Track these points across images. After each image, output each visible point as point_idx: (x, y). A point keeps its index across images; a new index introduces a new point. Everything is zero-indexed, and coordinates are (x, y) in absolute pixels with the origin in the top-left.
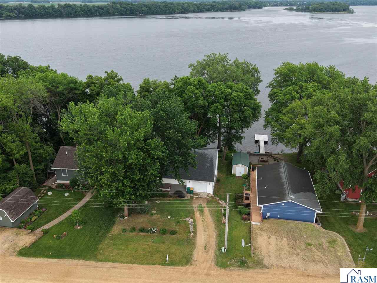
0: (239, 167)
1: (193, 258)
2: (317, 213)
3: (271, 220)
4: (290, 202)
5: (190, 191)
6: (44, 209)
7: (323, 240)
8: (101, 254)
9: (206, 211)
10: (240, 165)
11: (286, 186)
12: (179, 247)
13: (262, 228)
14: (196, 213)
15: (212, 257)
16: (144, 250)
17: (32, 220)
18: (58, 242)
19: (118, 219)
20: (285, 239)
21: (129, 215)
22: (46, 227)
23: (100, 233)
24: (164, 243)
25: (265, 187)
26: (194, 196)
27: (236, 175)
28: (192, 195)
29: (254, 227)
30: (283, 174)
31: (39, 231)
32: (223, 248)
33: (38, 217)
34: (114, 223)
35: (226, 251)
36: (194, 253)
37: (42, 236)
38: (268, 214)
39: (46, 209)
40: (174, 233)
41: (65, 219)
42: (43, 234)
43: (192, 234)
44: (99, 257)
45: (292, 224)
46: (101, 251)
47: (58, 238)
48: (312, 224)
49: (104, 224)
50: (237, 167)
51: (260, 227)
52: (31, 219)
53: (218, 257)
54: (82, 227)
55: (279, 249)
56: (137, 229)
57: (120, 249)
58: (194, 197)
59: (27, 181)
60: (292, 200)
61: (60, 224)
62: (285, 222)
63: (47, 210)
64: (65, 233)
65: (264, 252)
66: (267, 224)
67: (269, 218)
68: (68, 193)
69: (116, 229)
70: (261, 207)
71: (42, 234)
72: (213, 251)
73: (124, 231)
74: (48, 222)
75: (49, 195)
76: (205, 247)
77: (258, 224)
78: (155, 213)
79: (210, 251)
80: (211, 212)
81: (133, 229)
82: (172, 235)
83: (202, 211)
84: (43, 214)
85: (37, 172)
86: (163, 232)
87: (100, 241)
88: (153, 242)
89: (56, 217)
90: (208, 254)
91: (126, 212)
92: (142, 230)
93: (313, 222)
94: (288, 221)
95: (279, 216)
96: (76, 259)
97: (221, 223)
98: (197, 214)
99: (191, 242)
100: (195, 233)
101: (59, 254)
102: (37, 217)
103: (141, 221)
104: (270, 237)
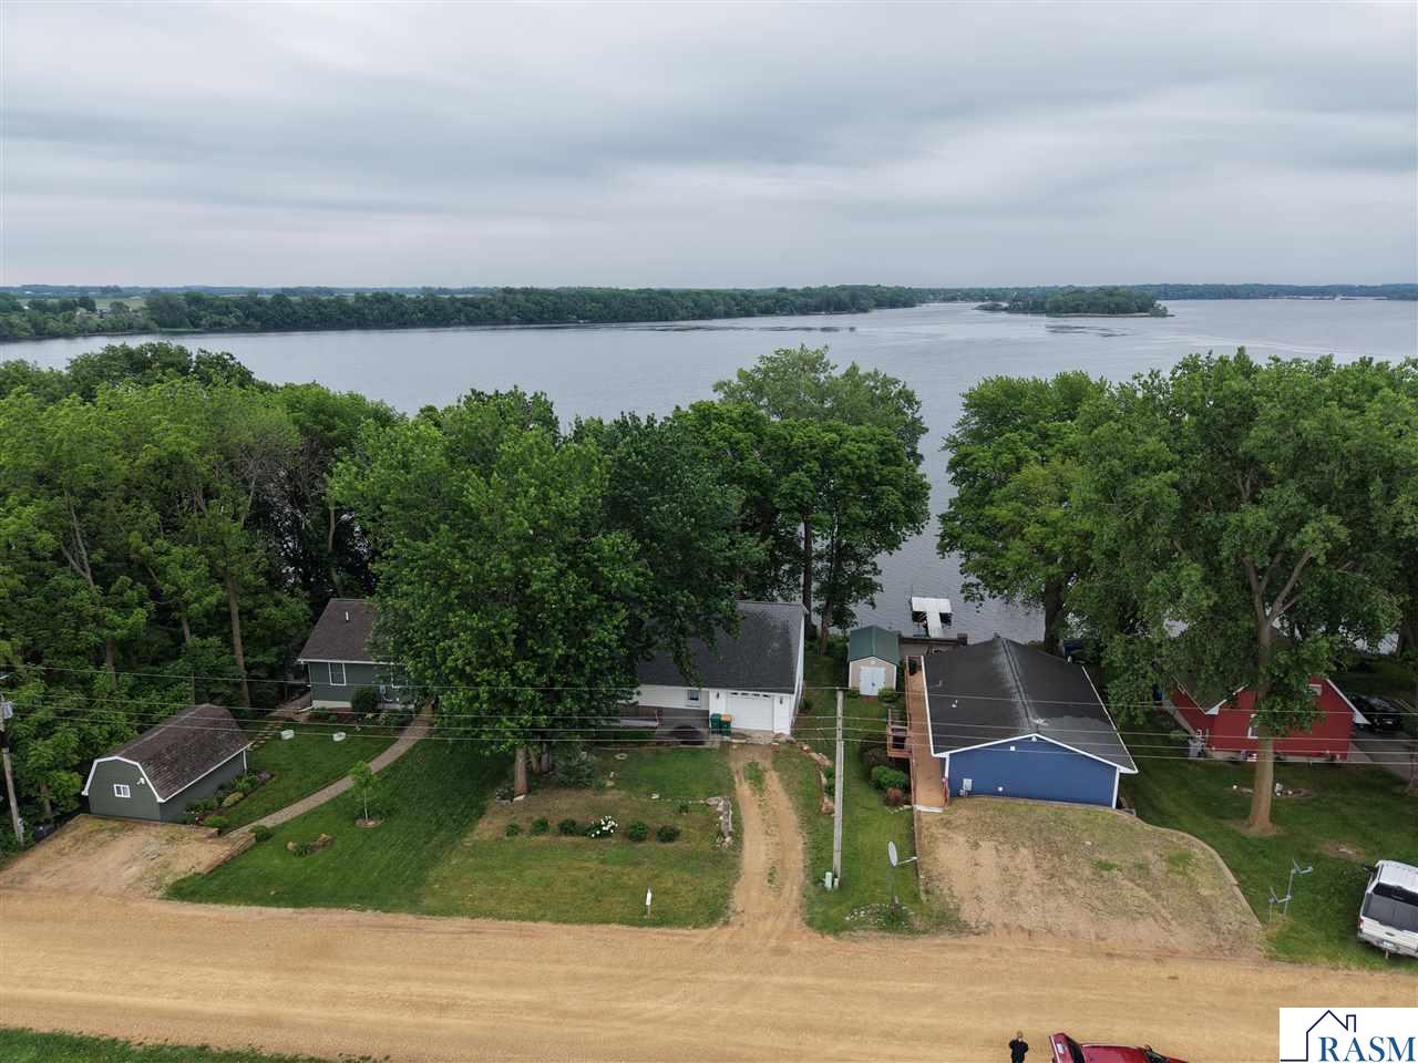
0: (870, 665)
1: (732, 905)
2: (1121, 774)
3: (976, 801)
4: (1034, 739)
5: (722, 726)
6: (265, 775)
7: (1149, 854)
8: (434, 894)
9: (773, 780)
10: (873, 661)
11: (1019, 699)
12: (687, 877)
13: (949, 822)
14: (741, 784)
15: (794, 904)
16: (574, 882)
17: (225, 804)
18: (299, 862)
19: (494, 802)
20: (1024, 851)
21: (529, 791)
22: (268, 822)
23: (435, 841)
24: (637, 864)
25: (954, 706)
26: (734, 741)
27: (862, 693)
28: (726, 738)
29: (924, 819)
30: (1008, 669)
31: (242, 835)
32: (829, 874)
33: (245, 796)
34: (481, 813)
35: (836, 884)
36: (735, 893)
37: (251, 848)
38: (967, 783)
39: (272, 776)
40: (669, 835)
41: (327, 803)
42: (254, 840)
43: (728, 839)
45: (1045, 809)
46: (436, 886)
47: (303, 851)
48: (1108, 810)
49: (451, 815)
50: (862, 668)
51: (942, 819)
52: (221, 801)
53: (813, 902)
54: (379, 823)
55: (1010, 879)
56: (554, 825)
57: (500, 881)
58: (733, 743)
60: (1038, 732)
61: (310, 814)
62: (1020, 805)
63: (274, 779)
64: (324, 835)
65: (960, 886)
66: (962, 812)
67: (970, 794)
68: (343, 734)
69: (487, 829)
70: (945, 759)
71: (250, 840)
72: (795, 887)
73: (513, 830)
74: (275, 810)
75: (287, 738)
76: (771, 874)
77: (938, 811)
78: (612, 787)
79: (788, 886)
80: (787, 787)
81: (542, 826)
82: (663, 841)
83: (757, 778)
84: (262, 788)
85: (254, 672)
86: (636, 834)
87: (435, 859)
88: (603, 862)
89: (302, 797)
90: (780, 895)
91: (520, 779)
92: (568, 828)
93: (1110, 805)
94: (1030, 802)
95: (1001, 789)
96: (356, 908)
97: (820, 811)
98: (744, 789)
99: (723, 861)
100: (737, 835)
101: (298, 894)
102: (241, 795)
103: (566, 805)
104: (976, 845)
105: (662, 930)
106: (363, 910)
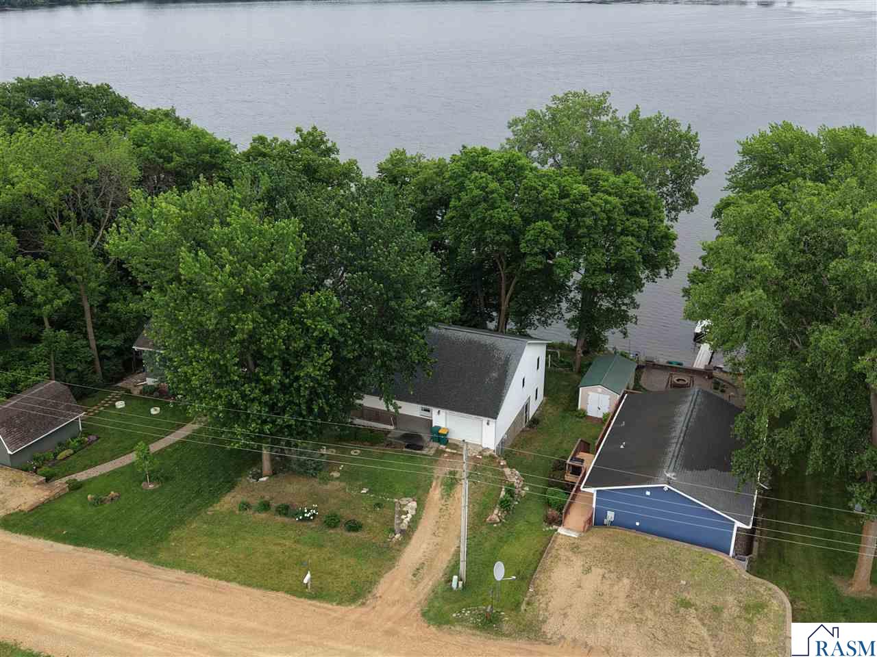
0: (596, 391)
1: (375, 591)
2: (738, 528)
3: (611, 531)
4: (666, 489)
5: (441, 437)
6: (93, 438)
7: (730, 599)
8: (168, 549)
9: (463, 491)
10: (600, 388)
11: (673, 448)
12: (352, 561)
13: (577, 547)
14: (435, 490)
15: (422, 596)
16: (269, 555)
17: (59, 457)
18: (91, 510)
19: (247, 480)
20: (626, 581)
21: (274, 473)
22: (81, 476)
23: (191, 505)
24: (321, 546)
25: (622, 447)
26: (448, 450)
27: (589, 414)
28: (442, 447)
29: (559, 541)
30: (682, 419)
31: (60, 484)
32: (455, 577)
33: (75, 452)
34: (232, 488)
35: (460, 585)
36: (382, 580)
37: (64, 495)
38: (611, 515)
39: (98, 438)
40: (354, 527)
41: (128, 465)
42: (67, 490)
43: (398, 536)
44: (162, 555)
45: (665, 547)
46: (173, 544)
47: (99, 502)
49: (210, 486)
50: (590, 393)
51: (574, 543)
52: (56, 455)
53: (437, 598)
54: (157, 486)
55: (600, 602)
56: (274, 504)
57: (217, 545)
58: (445, 452)
59: (73, 370)
60: (670, 484)
61: (113, 472)
62: (646, 540)
63: (99, 441)
64: (112, 493)
65: (557, 601)
66: (596, 539)
67: (612, 524)
68: (158, 409)
69: (229, 502)
70: (592, 494)
71: (64, 489)
72: (431, 583)
73: (245, 506)
74: (90, 467)
75: (119, 407)
76: (418, 569)
77: (574, 535)
78: (337, 478)
79: (426, 581)
80: (472, 493)
81: (266, 506)
82: (349, 531)
83: (451, 484)
84: (88, 448)
85: (103, 352)
86: (332, 522)
87: (182, 522)
88: (297, 542)
89: (112, 458)
90: (415, 588)
91: (266, 465)
92: (285, 510)
94: (656, 539)
95: (638, 524)
96: (113, 553)
97: (485, 521)
98: (436, 493)
99: (386, 555)
100: (407, 534)
101: (80, 536)
102: (72, 452)
103: (293, 489)
104: (588, 570)
105: (313, 602)
106: (117, 555)
